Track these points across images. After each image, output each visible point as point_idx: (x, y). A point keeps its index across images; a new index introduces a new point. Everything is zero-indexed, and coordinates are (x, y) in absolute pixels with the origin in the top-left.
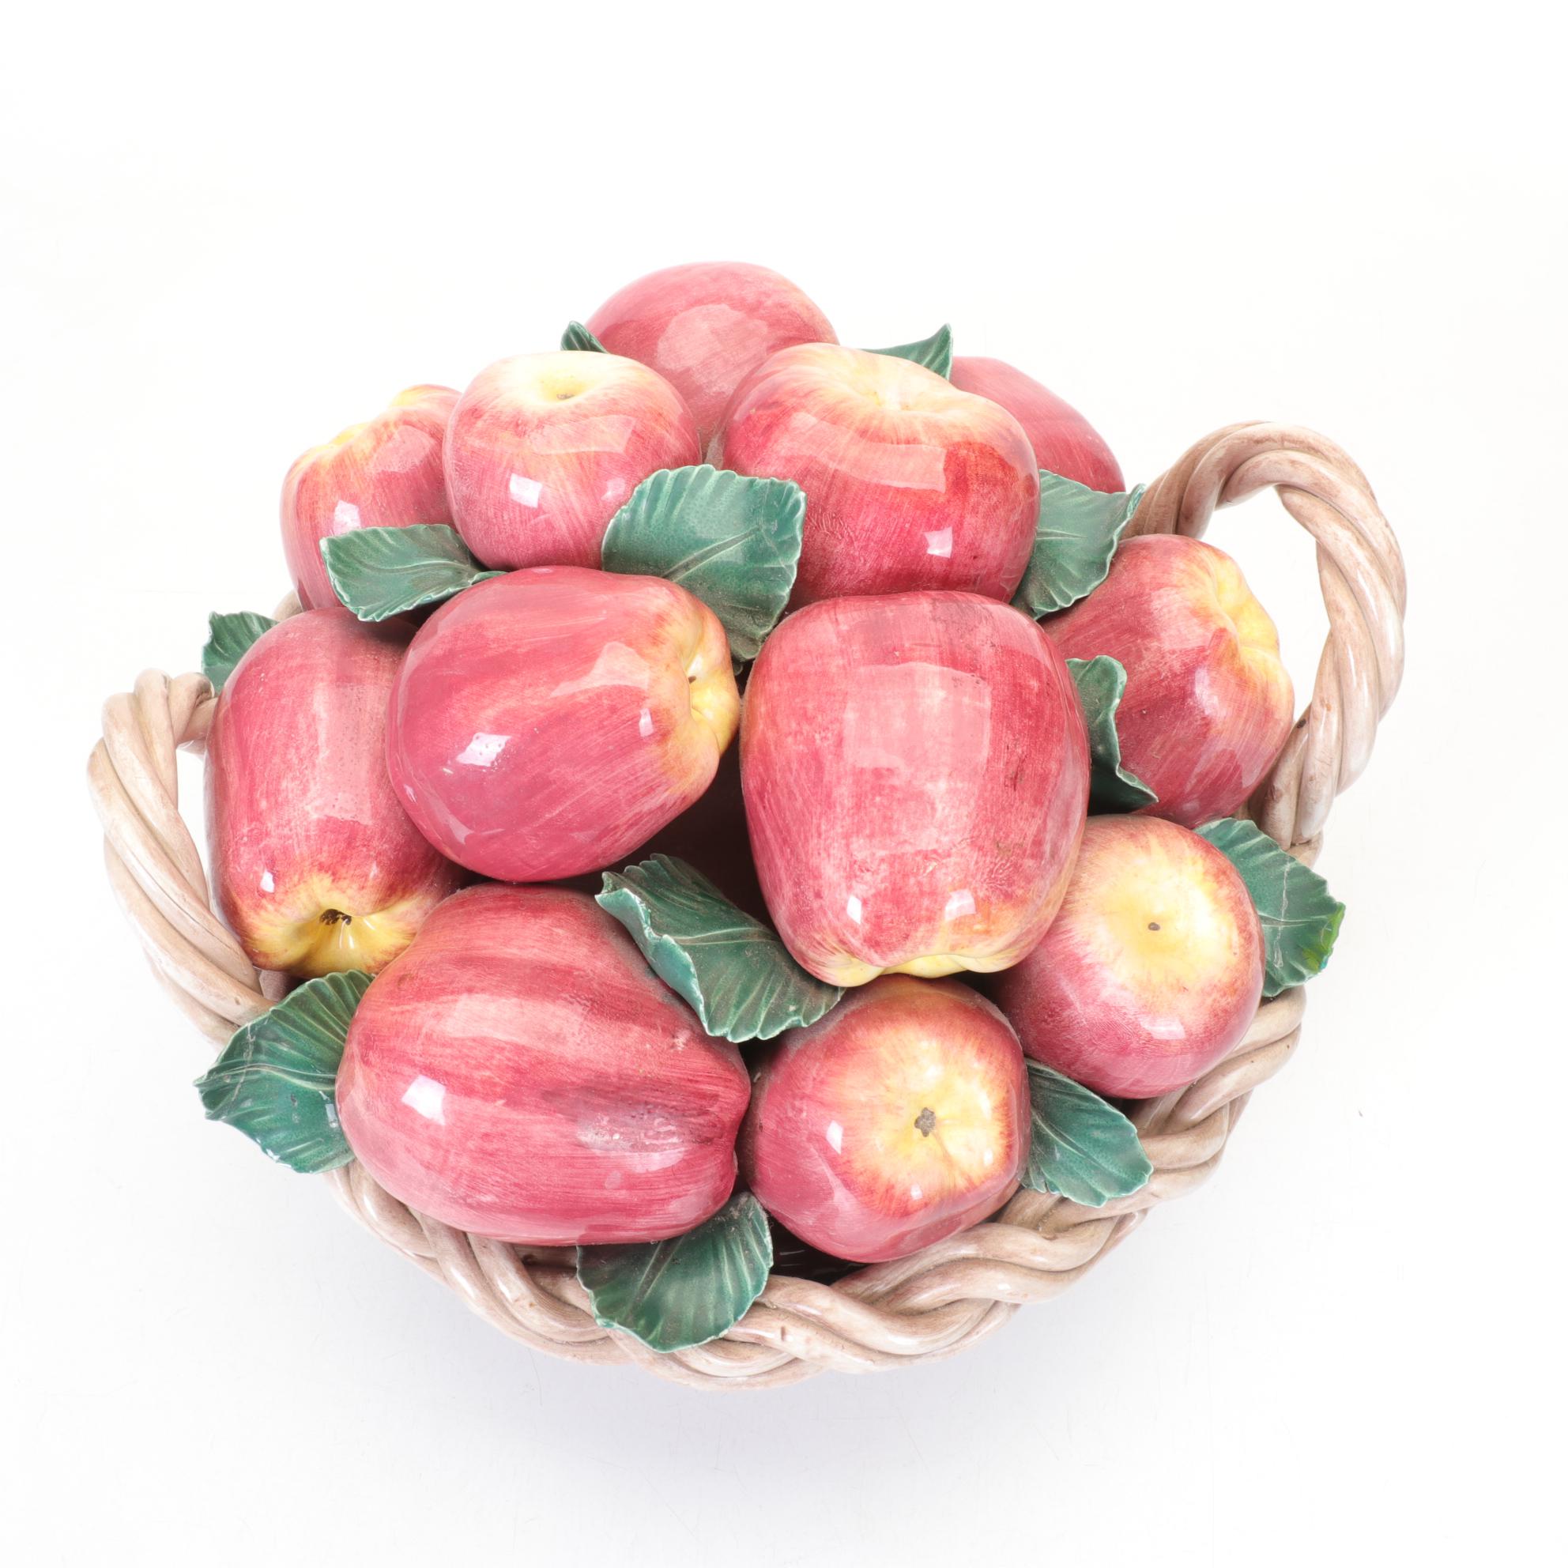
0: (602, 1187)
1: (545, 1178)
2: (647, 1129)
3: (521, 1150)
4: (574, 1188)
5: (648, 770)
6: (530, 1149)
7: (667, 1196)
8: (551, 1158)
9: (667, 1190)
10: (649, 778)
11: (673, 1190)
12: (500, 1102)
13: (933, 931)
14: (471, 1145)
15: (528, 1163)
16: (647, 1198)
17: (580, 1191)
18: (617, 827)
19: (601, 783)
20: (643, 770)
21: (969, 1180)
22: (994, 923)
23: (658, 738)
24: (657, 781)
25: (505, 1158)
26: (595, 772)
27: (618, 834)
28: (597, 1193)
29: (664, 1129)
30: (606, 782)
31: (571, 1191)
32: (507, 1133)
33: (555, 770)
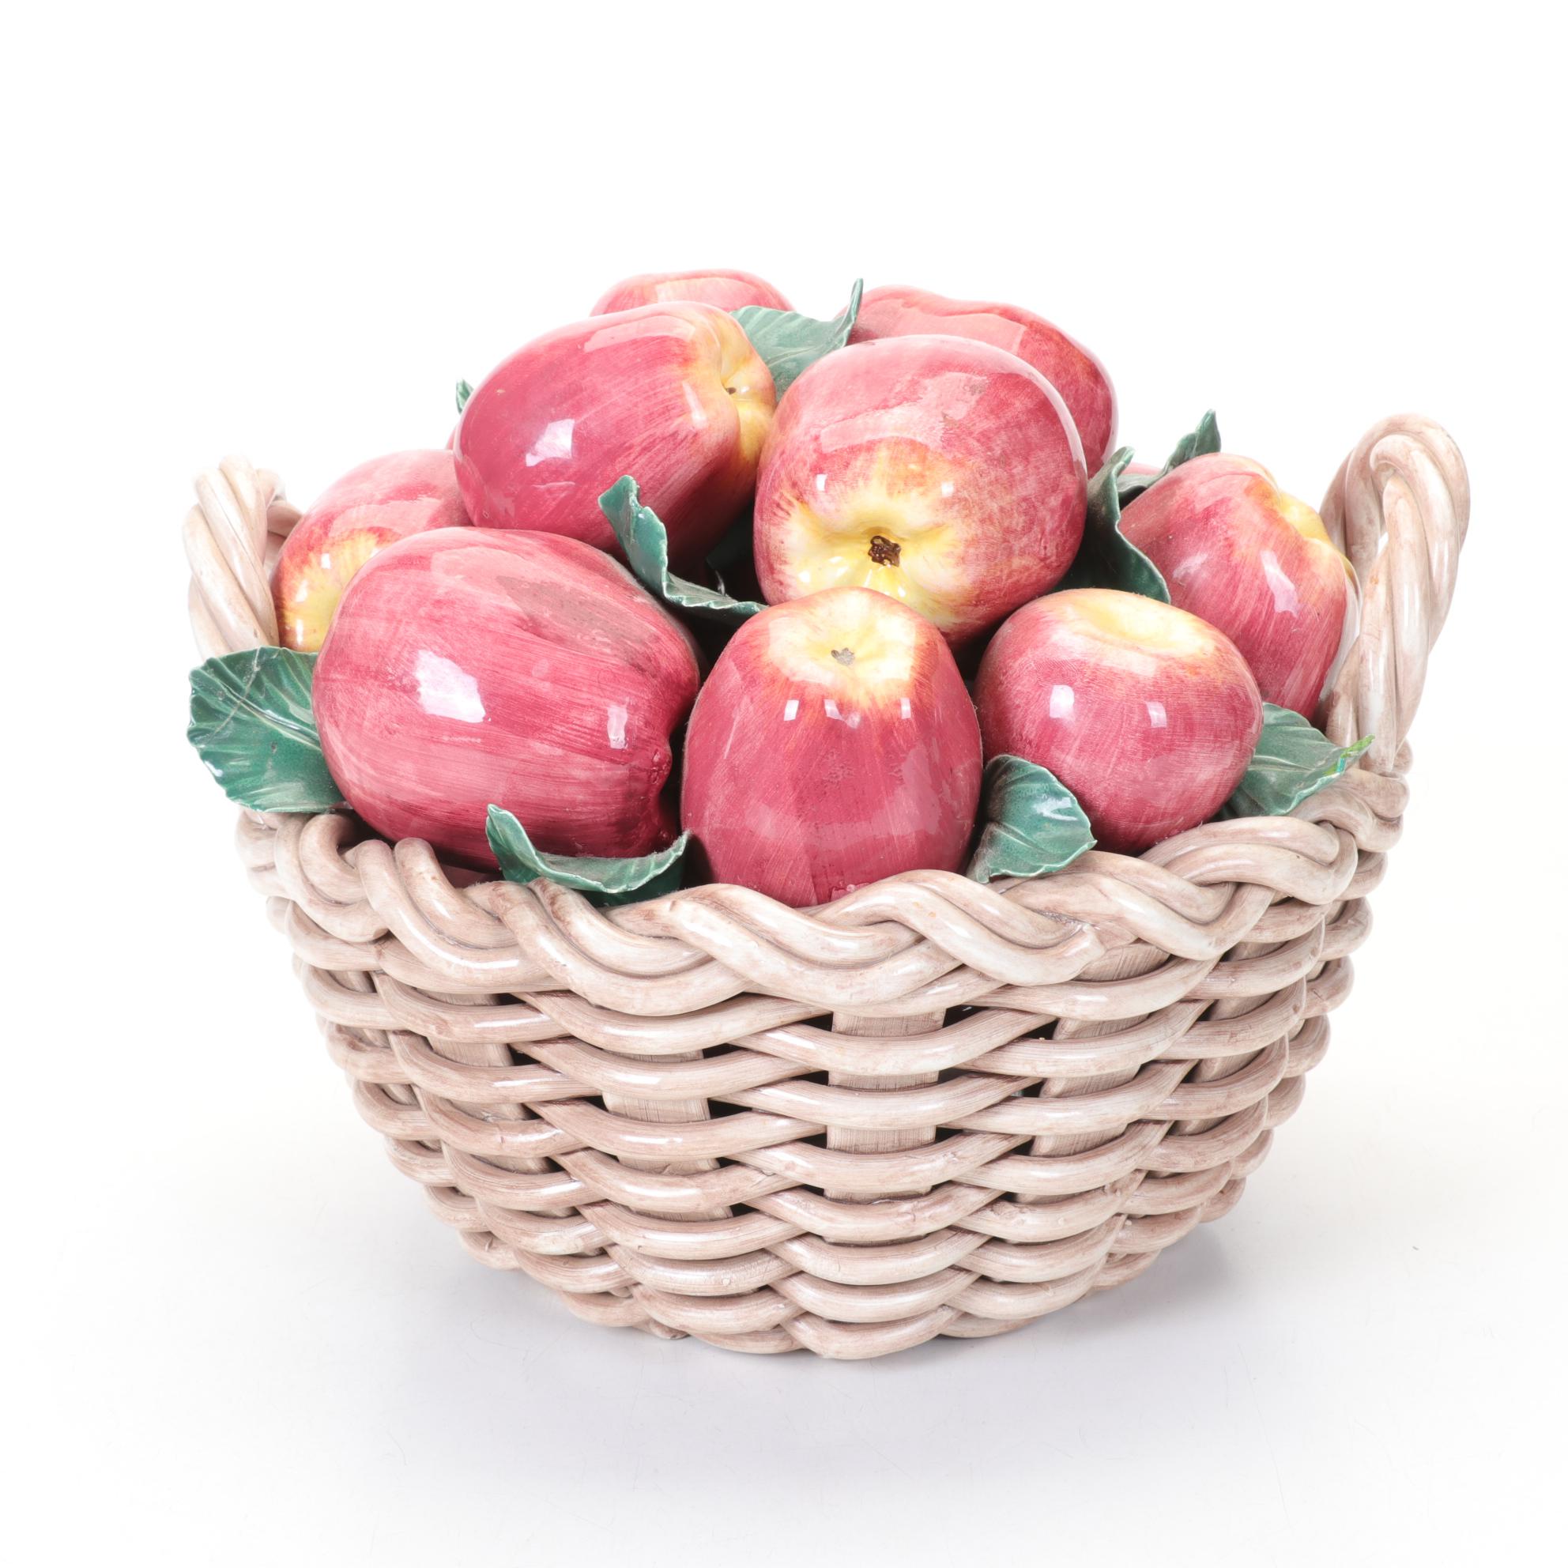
0: (529, 674)
1: (480, 652)
2: (585, 635)
3: (465, 619)
4: (502, 667)
5: (667, 387)
6: (474, 619)
7: (588, 703)
8: (490, 631)
9: (590, 696)
10: (667, 397)
11: (595, 698)
12: (459, 577)
13: (871, 461)
14: (422, 612)
15: (468, 633)
16: (569, 698)
17: (508, 672)
18: (630, 447)
19: (623, 394)
20: (662, 386)
21: (873, 700)
22: (929, 469)
23: (680, 360)
24: (673, 402)
25: (448, 626)
26: (622, 383)
27: (633, 456)
28: (523, 680)
29: (599, 639)
30: (629, 393)
31: (500, 670)
32: (457, 602)
33: (588, 379)
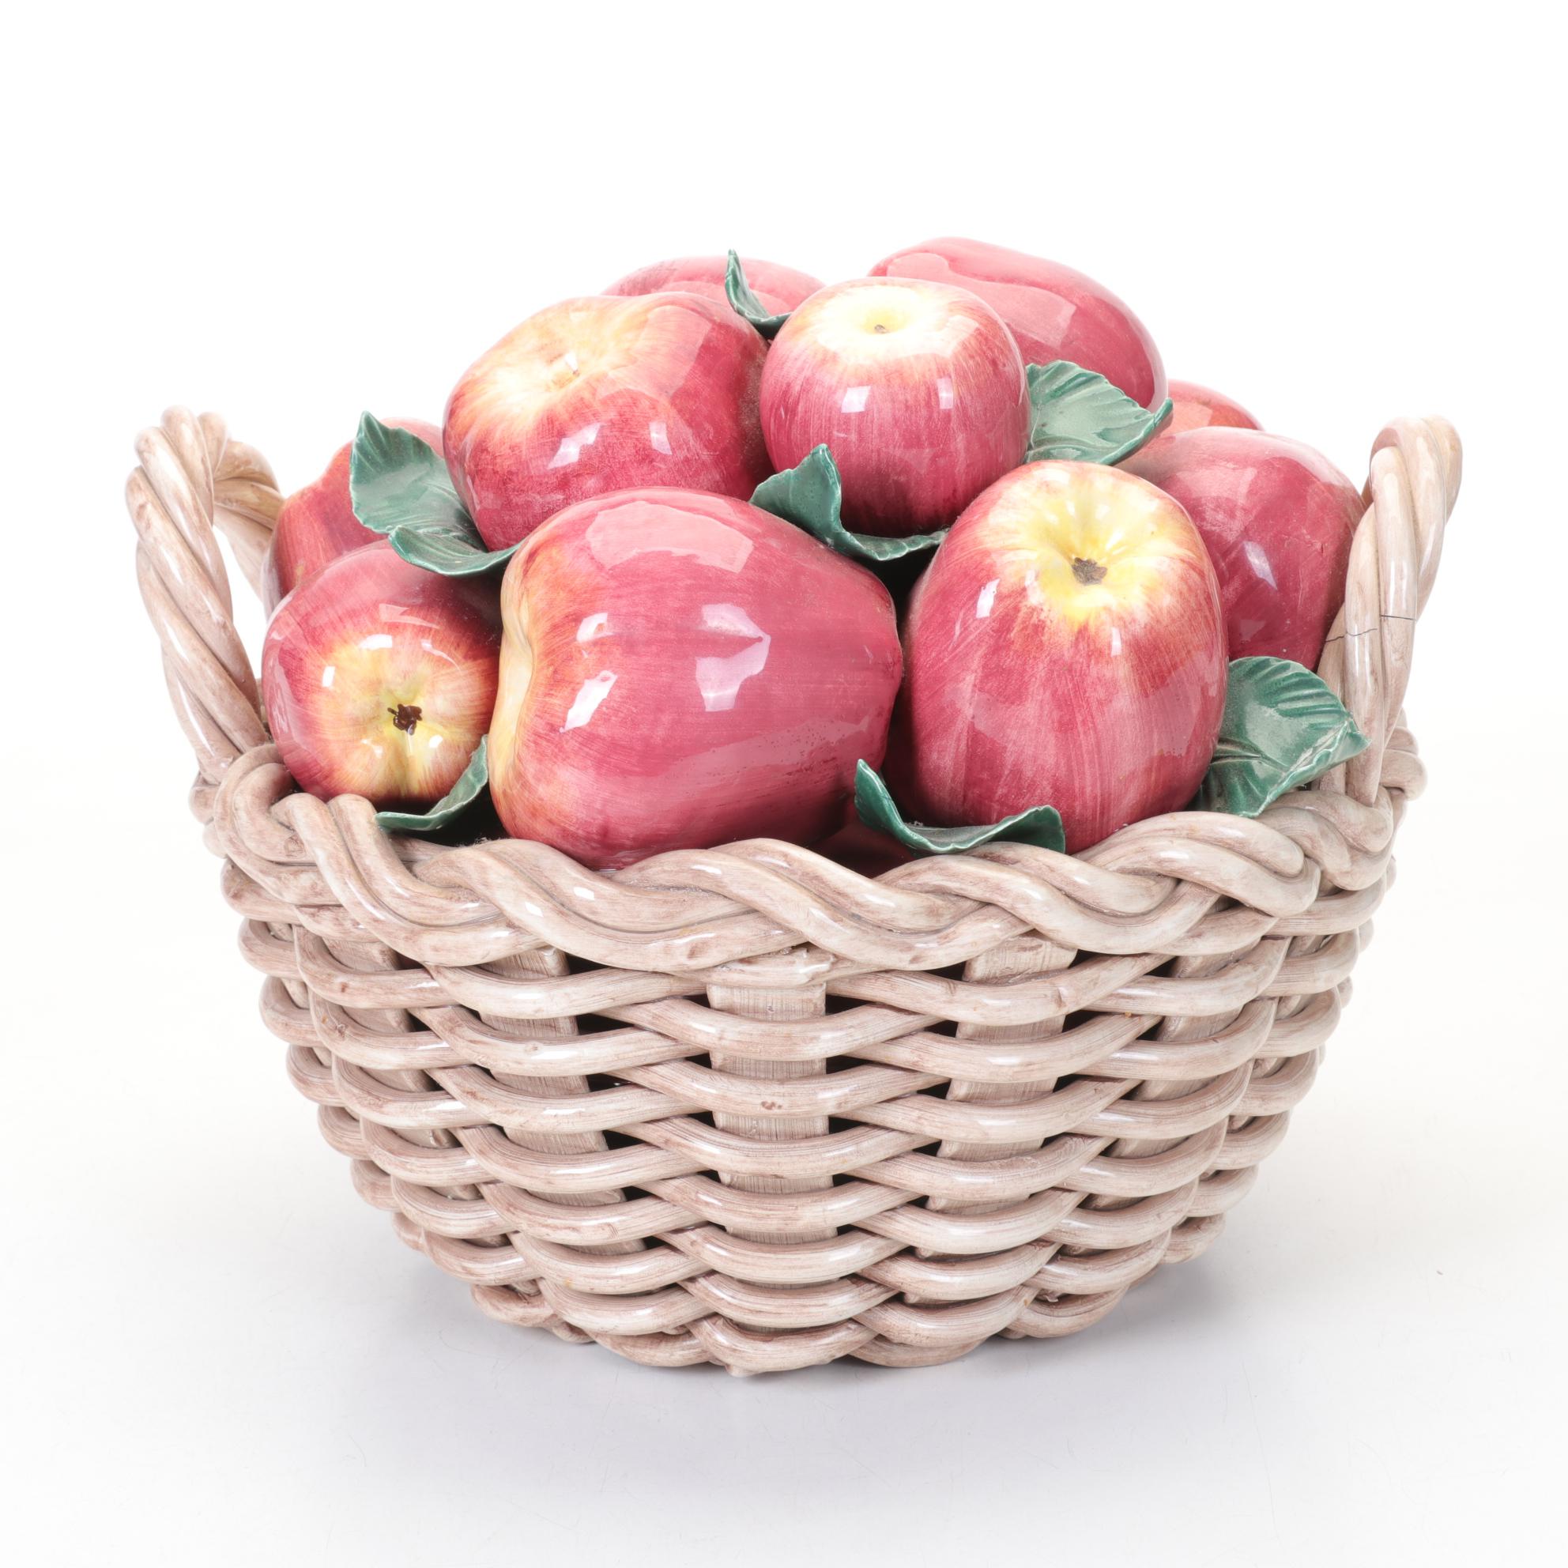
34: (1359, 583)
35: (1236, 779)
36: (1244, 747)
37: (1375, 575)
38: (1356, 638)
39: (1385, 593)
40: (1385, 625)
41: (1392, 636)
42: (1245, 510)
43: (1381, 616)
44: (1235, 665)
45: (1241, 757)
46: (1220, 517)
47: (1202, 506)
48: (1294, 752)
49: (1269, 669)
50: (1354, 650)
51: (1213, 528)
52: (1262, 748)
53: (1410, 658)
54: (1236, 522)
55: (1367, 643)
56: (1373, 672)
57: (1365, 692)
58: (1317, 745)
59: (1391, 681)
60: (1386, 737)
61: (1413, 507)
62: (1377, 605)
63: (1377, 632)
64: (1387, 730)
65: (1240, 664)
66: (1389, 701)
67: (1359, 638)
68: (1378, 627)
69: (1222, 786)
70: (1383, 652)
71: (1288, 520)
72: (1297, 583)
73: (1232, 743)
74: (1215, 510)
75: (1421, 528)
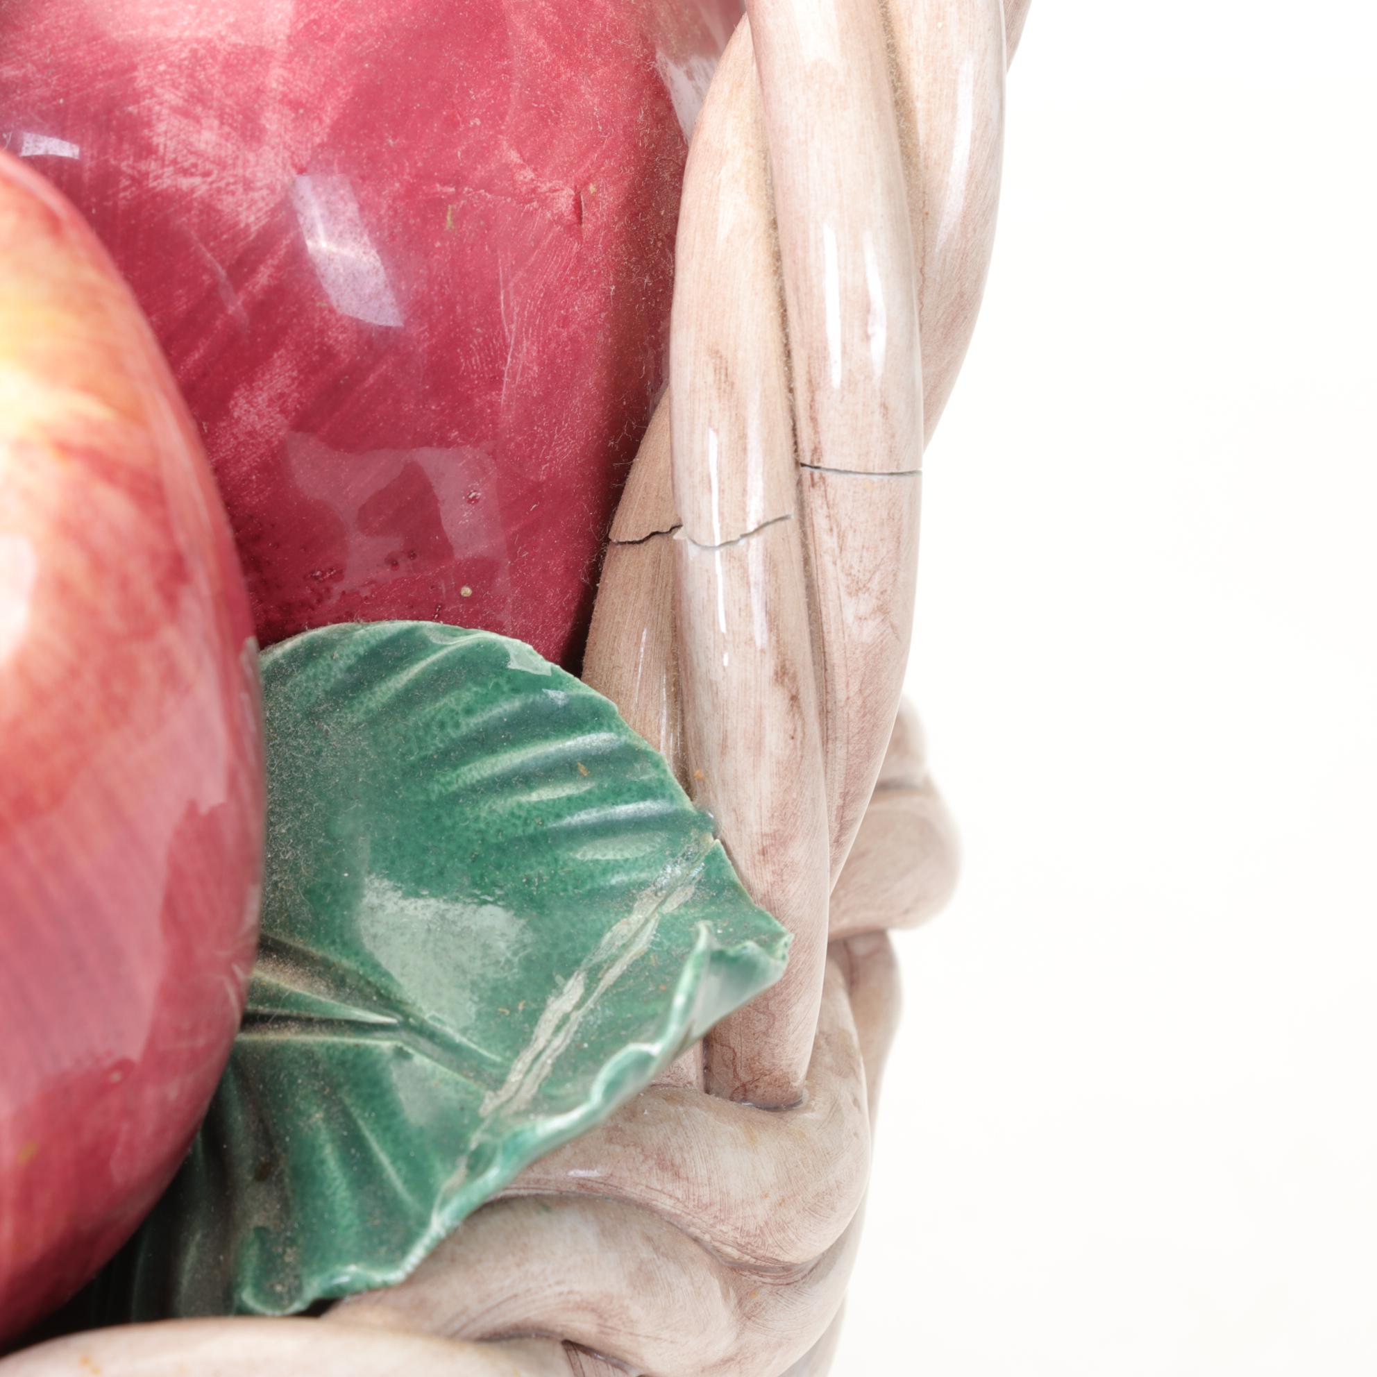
34: (716, 353)
35: (318, 1116)
36: (339, 982)
37: (773, 315)
38: (718, 553)
39: (812, 386)
40: (815, 500)
41: (842, 537)
42: (295, 105)
43: (799, 464)
44: (292, 656)
45: (331, 1024)
46: (207, 138)
47: (137, 98)
48: (519, 995)
49: (415, 669)
50: (712, 600)
51: (185, 183)
52: (409, 988)
53: (908, 606)
54: (268, 154)
55: (756, 569)
56: (783, 674)
57: (757, 747)
58: (601, 956)
59: (845, 688)
60: (835, 861)
61: (891, 48)
62: (783, 433)
63: (792, 525)
64: (838, 842)
65: (311, 653)
66: (841, 753)
67: (729, 558)
68: (791, 510)
69: (268, 1137)
70: (811, 590)
71: (451, 123)
72: (495, 353)
73: (299, 959)
74: (186, 114)
75: (922, 130)
